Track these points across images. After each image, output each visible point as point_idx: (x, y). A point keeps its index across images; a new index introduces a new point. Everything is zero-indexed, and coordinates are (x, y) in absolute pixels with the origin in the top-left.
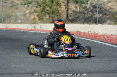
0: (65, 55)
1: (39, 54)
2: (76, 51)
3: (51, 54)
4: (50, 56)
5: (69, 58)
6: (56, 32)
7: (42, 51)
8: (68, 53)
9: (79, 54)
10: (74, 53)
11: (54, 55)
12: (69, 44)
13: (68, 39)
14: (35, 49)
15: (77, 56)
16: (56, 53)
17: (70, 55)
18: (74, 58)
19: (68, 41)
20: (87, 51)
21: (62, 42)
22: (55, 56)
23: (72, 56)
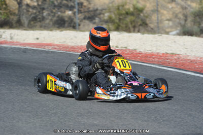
0: (129, 95)
1: (70, 93)
2: (147, 88)
3: (102, 93)
4: (100, 97)
5: (138, 100)
8: (134, 92)
9: (154, 94)
10: (146, 92)
11: (109, 94)
12: (131, 74)
13: (127, 63)
16: (112, 92)
21: (116, 70)
22: (111, 98)
23: (143, 98)
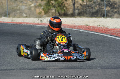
0: (60, 58)
1: (29, 56)
2: (73, 53)
3: (44, 56)
4: (43, 58)
5: (65, 61)
6: (50, 31)
7: (33, 52)
8: (64, 56)
9: (76, 57)
10: (71, 55)
11: (48, 57)
12: (65, 45)
13: (64, 38)
14: (26, 51)
15: (74, 58)
16: (50, 55)
17: (66, 57)
18: (70, 61)
19: (64, 41)
20: (85, 53)
21: (57, 43)
22: (49, 59)
23: (69, 59)
